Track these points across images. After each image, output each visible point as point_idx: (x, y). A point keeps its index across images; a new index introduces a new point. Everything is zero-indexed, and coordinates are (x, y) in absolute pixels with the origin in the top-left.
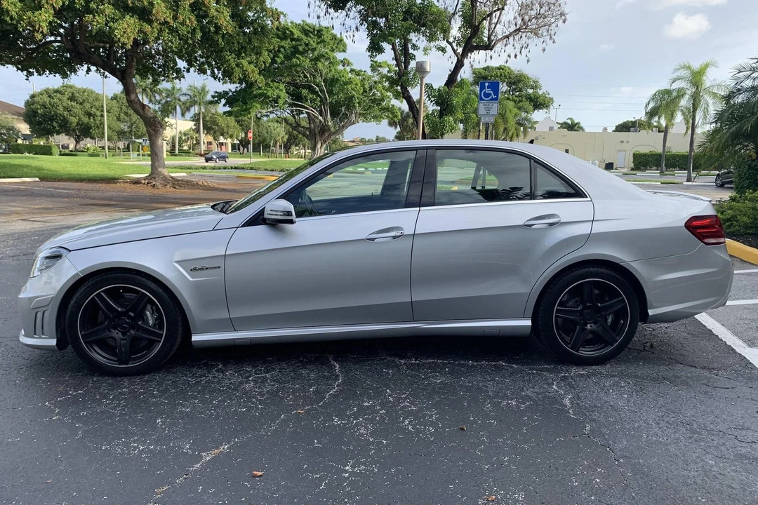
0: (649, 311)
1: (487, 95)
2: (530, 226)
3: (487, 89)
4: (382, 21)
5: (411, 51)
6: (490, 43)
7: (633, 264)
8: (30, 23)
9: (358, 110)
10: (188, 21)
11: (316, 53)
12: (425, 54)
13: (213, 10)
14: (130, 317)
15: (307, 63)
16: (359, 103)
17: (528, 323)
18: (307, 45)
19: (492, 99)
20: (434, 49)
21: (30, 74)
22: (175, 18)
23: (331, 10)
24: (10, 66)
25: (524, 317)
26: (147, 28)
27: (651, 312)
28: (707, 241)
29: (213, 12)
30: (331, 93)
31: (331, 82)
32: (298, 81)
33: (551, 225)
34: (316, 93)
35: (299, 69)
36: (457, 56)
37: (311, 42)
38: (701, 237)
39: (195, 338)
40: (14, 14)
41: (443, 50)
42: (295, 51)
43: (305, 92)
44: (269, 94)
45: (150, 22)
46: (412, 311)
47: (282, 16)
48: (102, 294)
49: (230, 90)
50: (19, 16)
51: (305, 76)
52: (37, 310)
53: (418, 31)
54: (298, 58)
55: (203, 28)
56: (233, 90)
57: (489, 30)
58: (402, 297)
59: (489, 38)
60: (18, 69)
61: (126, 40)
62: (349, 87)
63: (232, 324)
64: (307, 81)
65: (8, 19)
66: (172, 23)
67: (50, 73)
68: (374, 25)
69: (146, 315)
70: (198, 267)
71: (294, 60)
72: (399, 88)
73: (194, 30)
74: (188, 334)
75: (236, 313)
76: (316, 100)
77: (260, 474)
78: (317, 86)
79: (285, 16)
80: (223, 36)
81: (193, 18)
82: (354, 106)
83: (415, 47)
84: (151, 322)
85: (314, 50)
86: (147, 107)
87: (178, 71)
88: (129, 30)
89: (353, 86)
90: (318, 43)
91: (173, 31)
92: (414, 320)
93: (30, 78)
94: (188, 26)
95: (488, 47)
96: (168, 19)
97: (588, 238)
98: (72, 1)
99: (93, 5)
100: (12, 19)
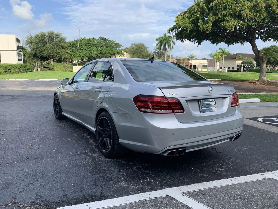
14: (57, 105)
21: (229, 44)
22: (256, 16)
24: (222, 43)
28: (141, 109)
33: (100, 91)
40: (201, 26)
48: (55, 99)
60: (225, 43)
66: (254, 18)
67: (236, 43)
81: (265, 14)
86: (260, 52)
93: (229, 46)
96: (252, 17)
98: (219, 18)
99: (225, 18)
100: (200, 28)
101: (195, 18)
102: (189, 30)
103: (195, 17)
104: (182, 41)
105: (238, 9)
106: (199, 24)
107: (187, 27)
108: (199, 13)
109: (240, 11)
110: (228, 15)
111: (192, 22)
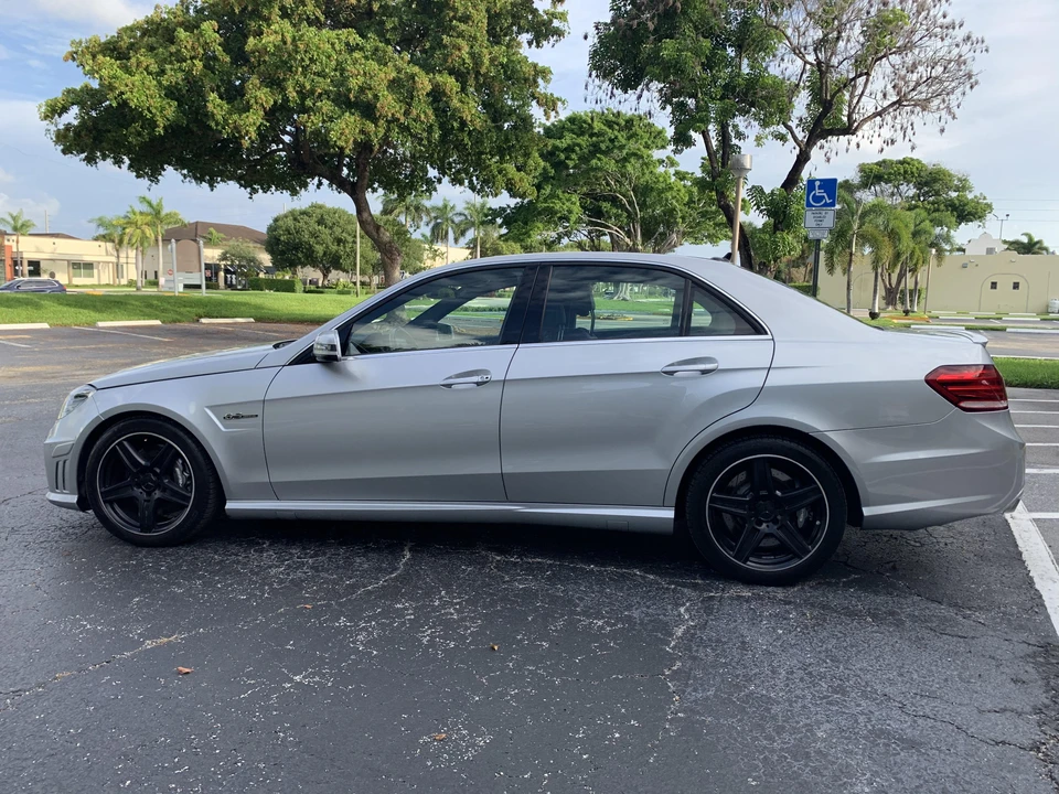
0: (864, 509)
1: (817, 199)
2: (671, 373)
3: (817, 191)
4: (691, 102)
5: (735, 141)
6: (851, 124)
7: (831, 435)
8: (237, 128)
9: (682, 227)
10: (423, 116)
11: (625, 152)
12: (758, 145)
13: (455, 101)
14: (155, 474)
15: (611, 166)
16: (683, 218)
17: (670, 514)
18: (612, 141)
19: (826, 205)
20: (770, 137)
21: (254, 191)
22: (407, 113)
23: (618, 92)
24: (231, 183)
25: (663, 505)
26: (371, 127)
27: (867, 511)
28: (963, 404)
29: (455, 103)
30: (643, 206)
31: (644, 191)
32: (599, 191)
33: (704, 372)
34: (622, 207)
35: (600, 174)
36: (799, 146)
37: (620, 137)
38: (955, 399)
39: (229, 505)
40: (219, 117)
41: (782, 138)
42: (595, 150)
43: (606, 206)
44: (557, 207)
45: (375, 121)
46: (505, 486)
47: (559, 104)
48: (125, 443)
49: (509, 206)
50: (225, 120)
51: (608, 184)
52: (58, 459)
53: (744, 112)
54: (599, 159)
55: (442, 126)
56: (512, 206)
57: (850, 106)
58: (488, 466)
59: (849, 116)
60: (241, 185)
61: (343, 144)
62: (669, 195)
63: (274, 491)
64: (610, 191)
65: (213, 124)
66: (402, 119)
67: (276, 190)
68: (681, 107)
69: (176, 472)
70: (233, 414)
71: (594, 162)
72: (714, 193)
73: (431, 125)
74: (222, 499)
75: (279, 476)
76: (621, 215)
77: (187, 670)
78: (624, 196)
79: (563, 103)
80: (470, 132)
81: (430, 112)
82: (677, 223)
83: (740, 135)
84: (181, 482)
85: (622, 147)
86: (382, 229)
87: (429, 182)
88: (347, 131)
89: (674, 194)
90: (629, 138)
91: (405, 129)
92: (508, 500)
93: (254, 196)
94: (422, 122)
95: (848, 130)
96: (398, 115)
97: (759, 394)
98: (285, 99)
99: (309, 103)
100: (217, 124)
101: (183, 80)
102: (161, 122)
103: (180, 76)
104: (90, 160)
105: (354, 83)
106: (210, 106)
107: (154, 111)
108: (199, 64)
109: (362, 90)
110: (320, 94)
111: (171, 93)
